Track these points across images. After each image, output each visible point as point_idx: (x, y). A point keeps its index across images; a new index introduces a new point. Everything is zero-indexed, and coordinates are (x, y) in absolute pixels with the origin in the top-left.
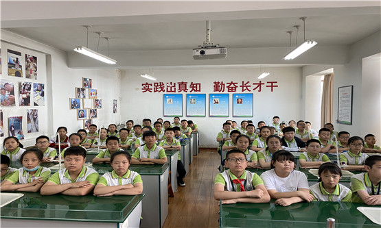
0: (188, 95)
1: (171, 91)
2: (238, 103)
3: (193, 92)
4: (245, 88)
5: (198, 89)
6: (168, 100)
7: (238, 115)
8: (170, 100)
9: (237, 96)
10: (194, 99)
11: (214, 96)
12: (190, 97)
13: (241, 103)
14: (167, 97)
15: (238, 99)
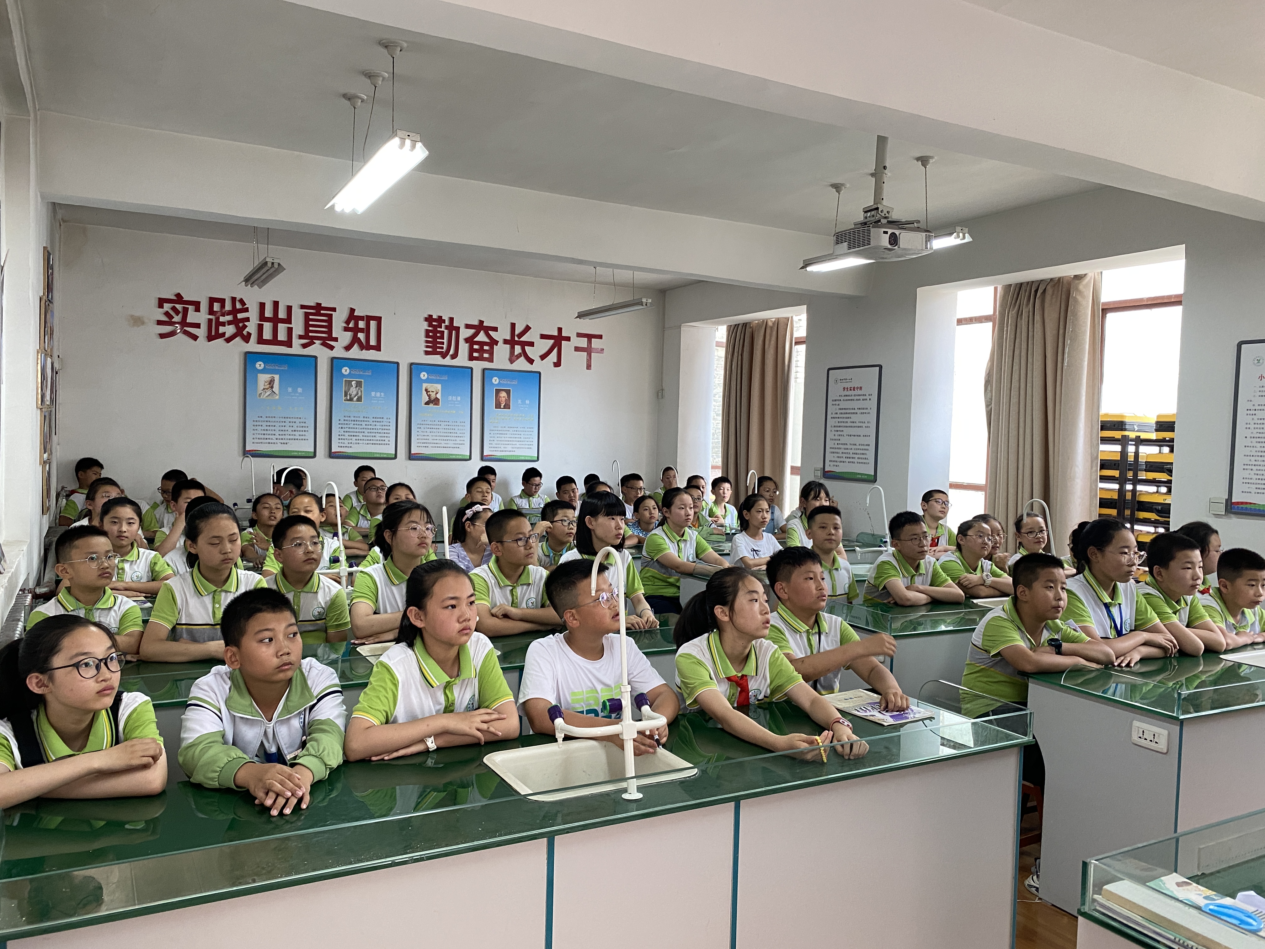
0: (336, 363)
1: (274, 341)
2: (498, 406)
3: (355, 353)
4: (518, 349)
5: (373, 342)
6: (263, 379)
7: (498, 454)
8: (271, 382)
9: (496, 380)
10: (359, 384)
11: (424, 375)
12: (346, 371)
13: (507, 406)
14: (260, 365)
15: (498, 391)
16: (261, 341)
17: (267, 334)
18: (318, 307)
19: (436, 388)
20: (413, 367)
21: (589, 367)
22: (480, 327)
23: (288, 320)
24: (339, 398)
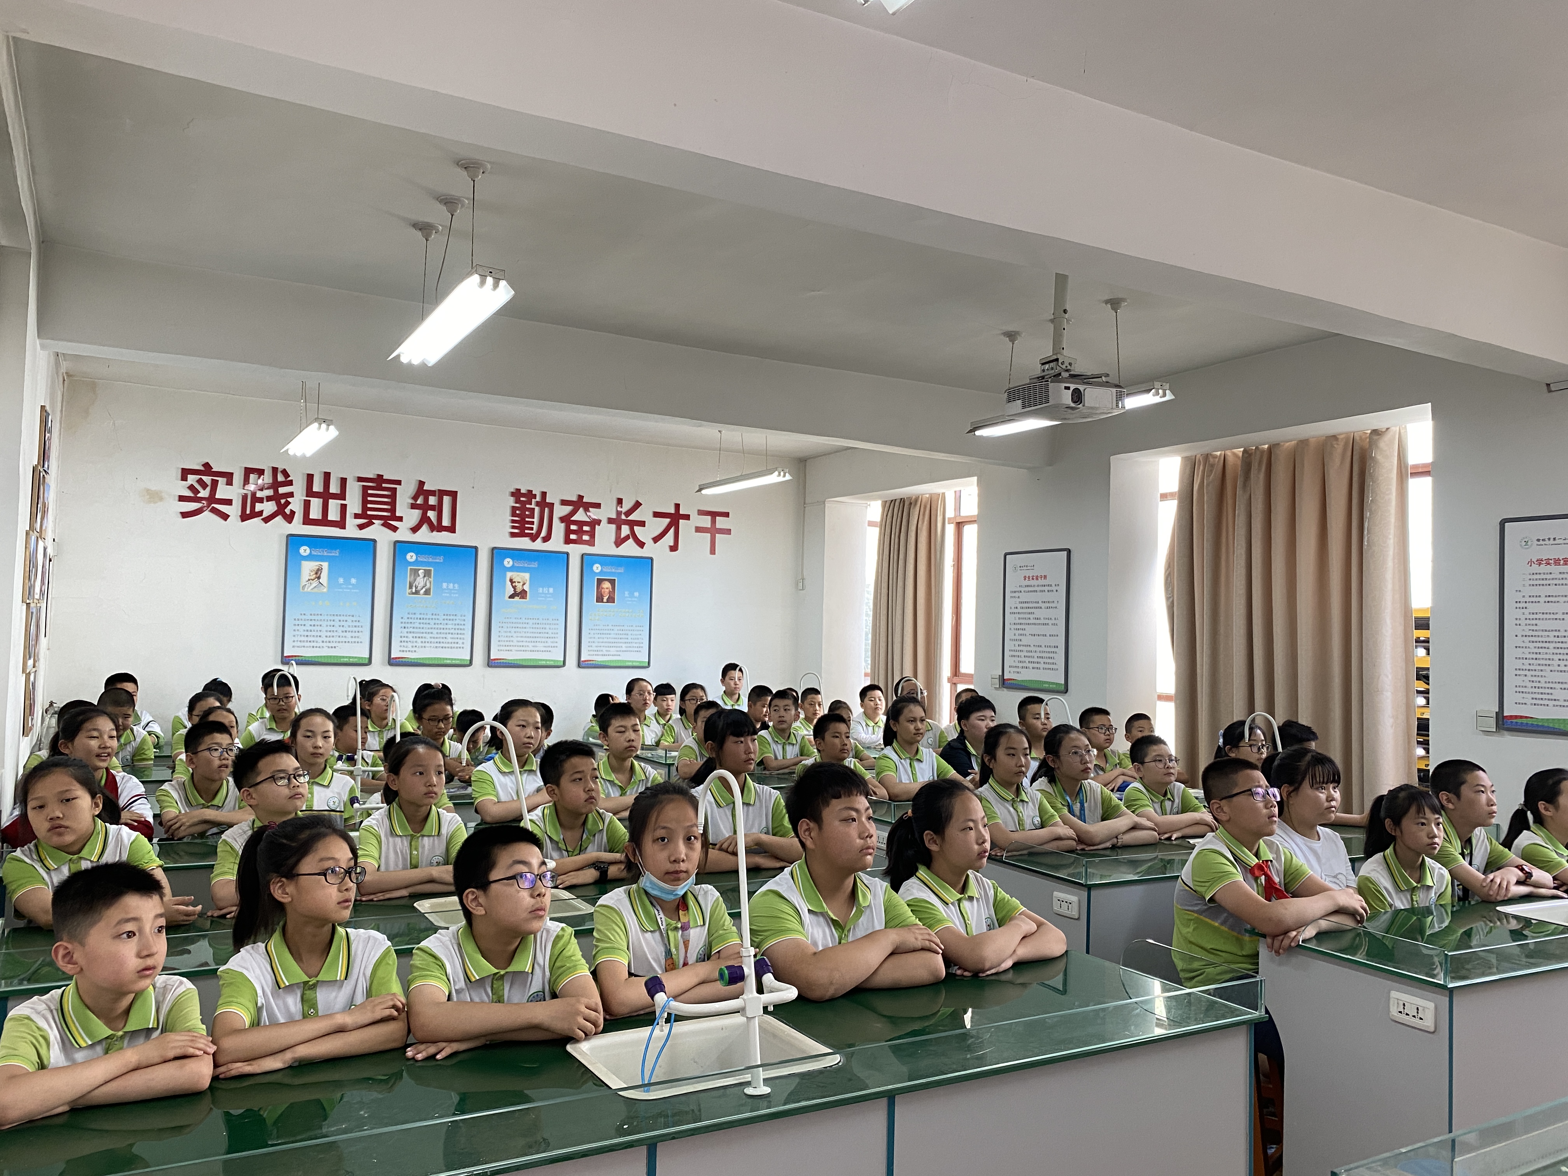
0: (399, 548)
1: (324, 521)
2: (600, 599)
3: (424, 535)
4: (625, 530)
5: (446, 522)
6: (308, 567)
7: (599, 659)
8: (318, 573)
9: (597, 568)
10: (427, 573)
11: (508, 562)
12: (411, 557)
13: (611, 600)
14: (304, 550)
15: (600, 581)
16: (307, 521)
17: (315, 513)
18: (380, 479)
19: (523, 578)
20: (496, 553)
21: (713, 552)
22: (580, 503)
23: (342, 496)
24: (403, 591)
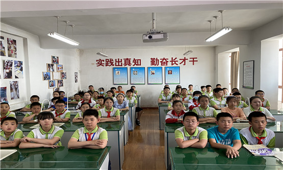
0: (131, 68)
1: (119, 65)
3: (135, 66)
4: (174, 63)
5: (139, 64)
6: (117, 72)
8: (118, 72)
9: (168, 69)
10: (136, 71)
11: (151, 69)
12: (133, 69)
14: (116, 70)
15: (169, 71)
16: (116, 65)
17: (117, 64)
18: (127, 59)
19: (154, 71)
20: (148, 68)
21: (193, 64)
22: (164, 59)
23: (121, 61)
